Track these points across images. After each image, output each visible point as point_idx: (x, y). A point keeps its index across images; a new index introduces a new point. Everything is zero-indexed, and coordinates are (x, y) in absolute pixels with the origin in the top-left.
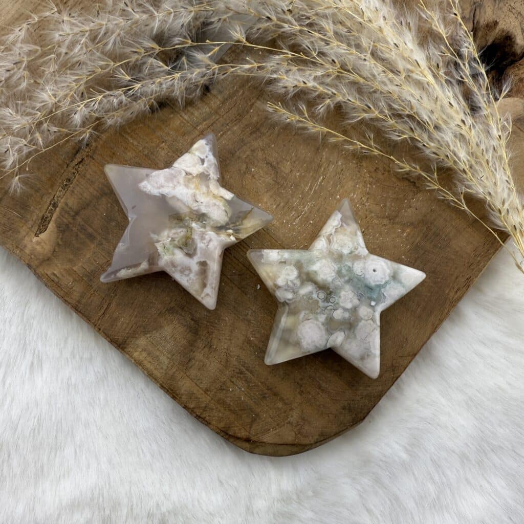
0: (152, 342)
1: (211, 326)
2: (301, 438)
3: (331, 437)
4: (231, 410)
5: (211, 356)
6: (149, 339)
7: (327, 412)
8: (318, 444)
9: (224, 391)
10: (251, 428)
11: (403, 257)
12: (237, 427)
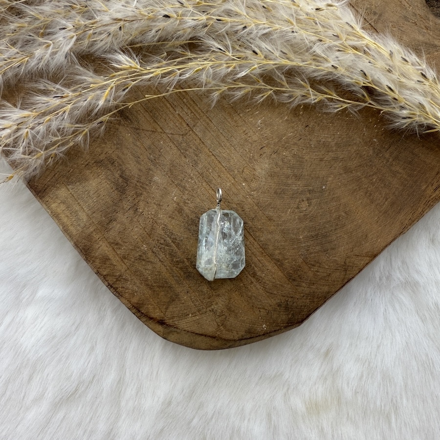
0: (73, 195)
1: (141, 186)
2: (224, 332)
3: (260, 336)
4: (147, 285)
5: (135, 220)
6: (71, 191)
7: (258, 306)
8: (243, 342)
9: (144, 263)
10: (167, 308)
11: (375, 140)
12: (152, 305)
